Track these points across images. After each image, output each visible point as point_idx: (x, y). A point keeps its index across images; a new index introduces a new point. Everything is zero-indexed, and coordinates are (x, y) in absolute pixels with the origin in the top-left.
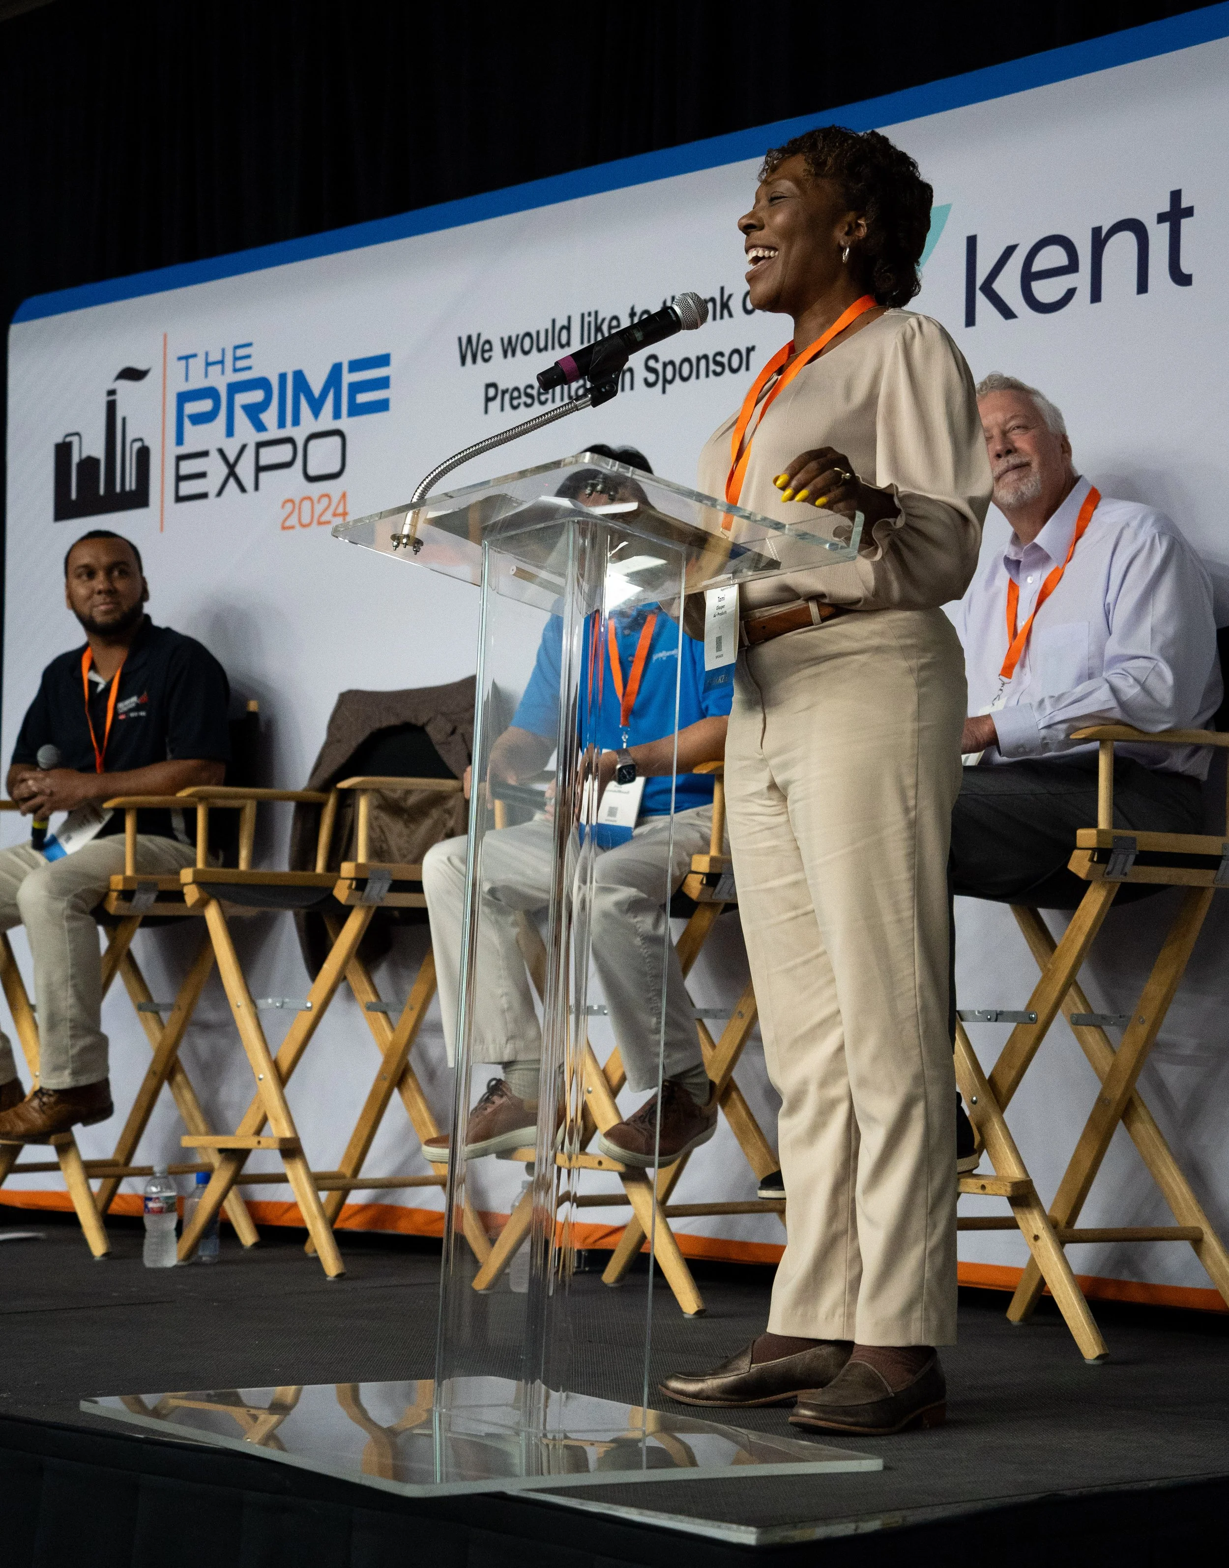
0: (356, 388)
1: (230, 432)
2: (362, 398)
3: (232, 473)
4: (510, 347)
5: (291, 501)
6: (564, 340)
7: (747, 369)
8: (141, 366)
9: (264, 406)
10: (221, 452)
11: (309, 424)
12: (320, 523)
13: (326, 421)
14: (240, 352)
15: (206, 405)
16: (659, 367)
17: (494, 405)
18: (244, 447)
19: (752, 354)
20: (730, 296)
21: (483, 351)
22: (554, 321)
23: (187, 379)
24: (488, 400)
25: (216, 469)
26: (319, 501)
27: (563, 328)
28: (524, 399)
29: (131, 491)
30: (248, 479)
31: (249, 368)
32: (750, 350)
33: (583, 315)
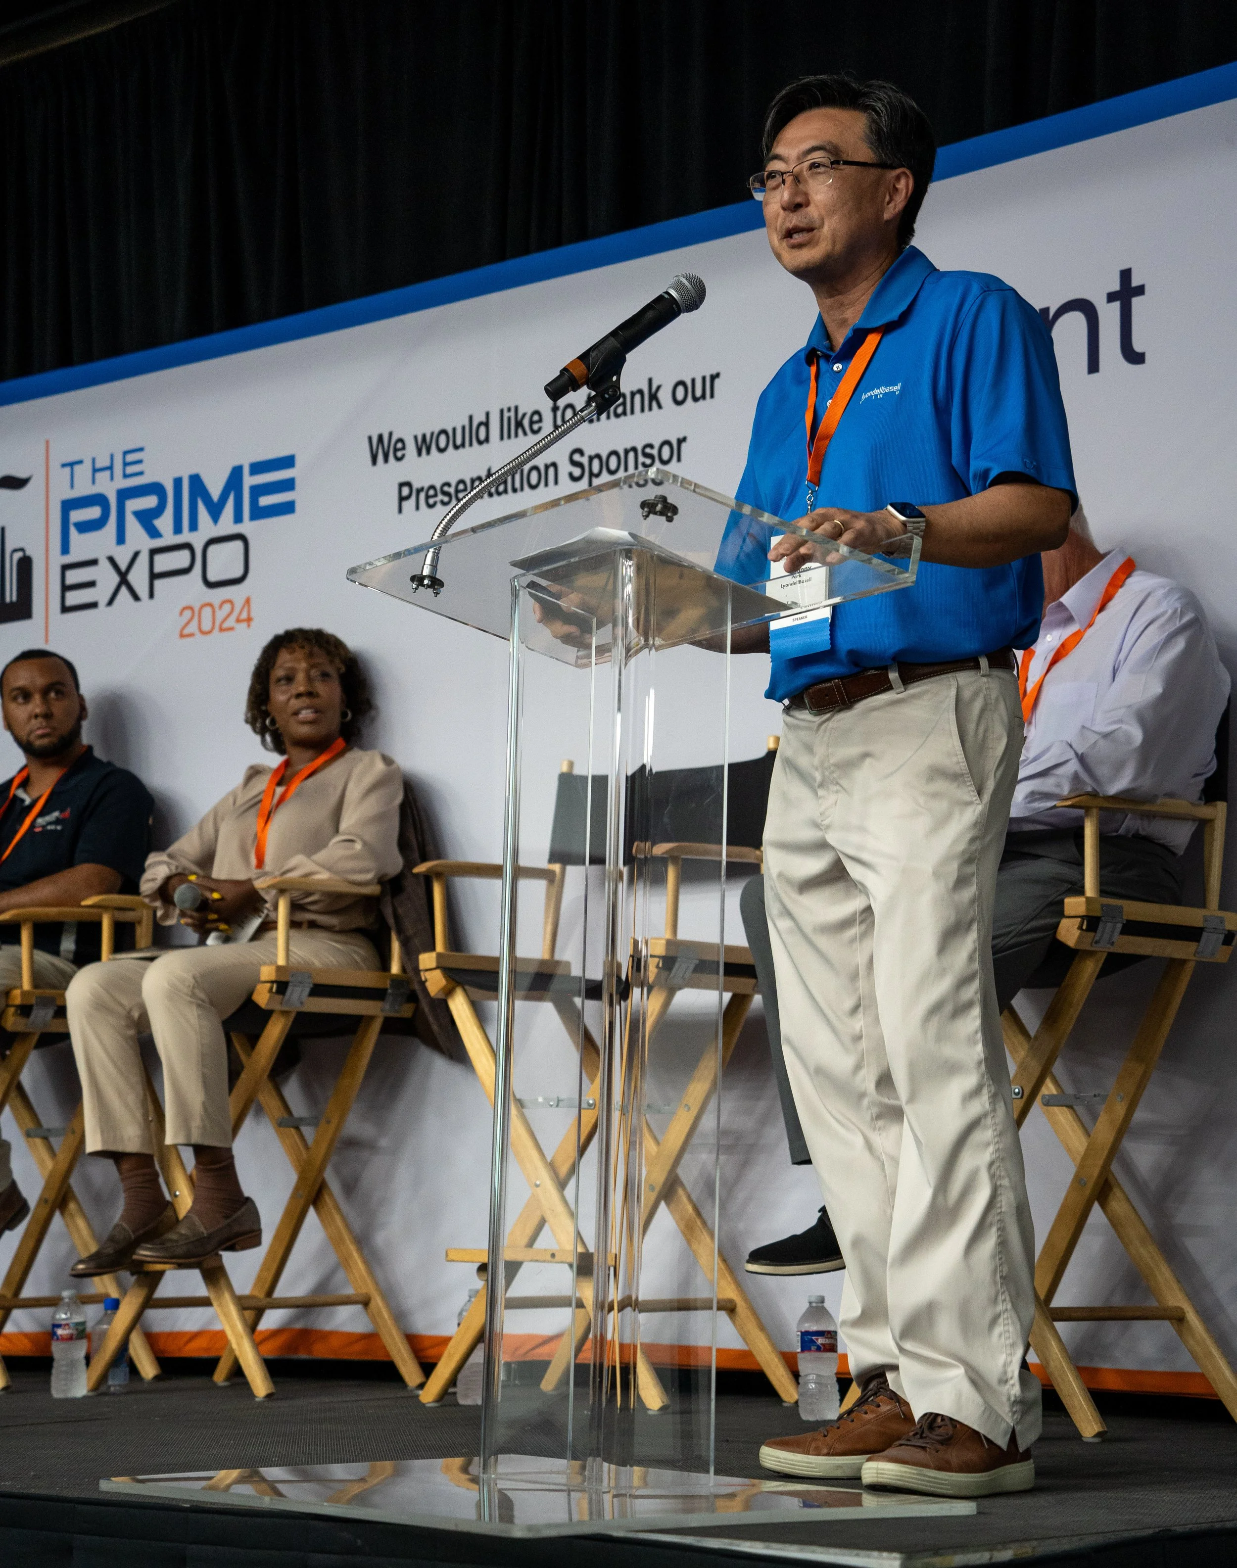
0: (258, 491)
1: (121, 539)
2: (265, 501)
3: (124, 579)
4: (424, 445)
5: (191, 608)
6: (482, 436)
7: (679, 460)
8: (22, 475)
9: (158, 511)
10: (111, 560)
11: (207, 528)
12: (222, 630)
13: (226, 525)
14: (130, 458)
15: (94, 512)
16: (585, 461)
17: (409, 505)
18: (136, 555)
19: (684, 445)
20: (659, 388)
21: (396, 450)
22: (471, 418)
23: (72, 486)
24: (402, 499)
25: (107, 578)
26: (221, 607)
27: (480, 424)
28: (440, 497)
29: (11, 602)
30: (142, 588)
31: (141, 473)
32: (681, 441)
33: (502, 411)
